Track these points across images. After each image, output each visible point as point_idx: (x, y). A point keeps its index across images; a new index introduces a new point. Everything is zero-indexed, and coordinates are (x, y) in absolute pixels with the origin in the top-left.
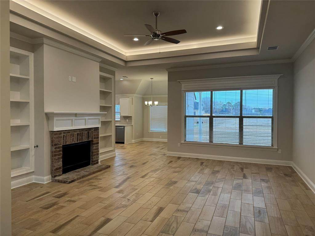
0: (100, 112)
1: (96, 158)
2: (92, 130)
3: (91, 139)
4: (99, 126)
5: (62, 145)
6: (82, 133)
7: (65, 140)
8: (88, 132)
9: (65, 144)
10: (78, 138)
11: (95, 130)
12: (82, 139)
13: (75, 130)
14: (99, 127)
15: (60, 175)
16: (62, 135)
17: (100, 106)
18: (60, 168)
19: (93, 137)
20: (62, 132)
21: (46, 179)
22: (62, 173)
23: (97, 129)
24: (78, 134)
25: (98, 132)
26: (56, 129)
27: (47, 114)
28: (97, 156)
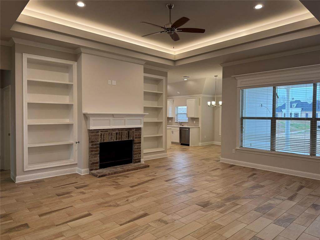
0: (144, 113)
1: (137, 157)
2: (133, 130)
3: (132, 139)
4: (141, 126)
5: (99, 143)
6: (122, 132)
7: (102, 138)
8: (129, 132)
9: (102, 142)
10: (117, 137)
11: (136, 130)
12: (122, 138)
13: (113, 130)
14: (141, 128)
15: (97, 169)
16: (100, 133)
17: (144, 107)
18: (97, 163)
19: (135, 137)
20: (100, 131)
21: (83, 171)
22: (99, 168)
23: (139, 129)
24: (117, 133)
25: (140, 133)
26: (92, 128)
27: (85, 115)
28: (139, 155)
